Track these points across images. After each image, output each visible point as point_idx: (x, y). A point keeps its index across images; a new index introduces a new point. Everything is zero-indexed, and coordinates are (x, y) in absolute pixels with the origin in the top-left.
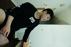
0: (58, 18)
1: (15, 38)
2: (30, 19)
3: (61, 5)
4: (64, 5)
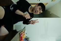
0: (50, 12)
1: (14, 29)
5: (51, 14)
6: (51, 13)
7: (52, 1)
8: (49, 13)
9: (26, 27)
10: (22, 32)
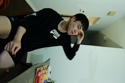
0: (103, 35)
1: (27, 62)
2: (51, 32)
3: (110, 13)
4: (114, 13)
5: (105, 40)
6: (105, 38)
7: (108, 14)
8: (103, 37)
9: (51, 60)
10: (42, 68)
